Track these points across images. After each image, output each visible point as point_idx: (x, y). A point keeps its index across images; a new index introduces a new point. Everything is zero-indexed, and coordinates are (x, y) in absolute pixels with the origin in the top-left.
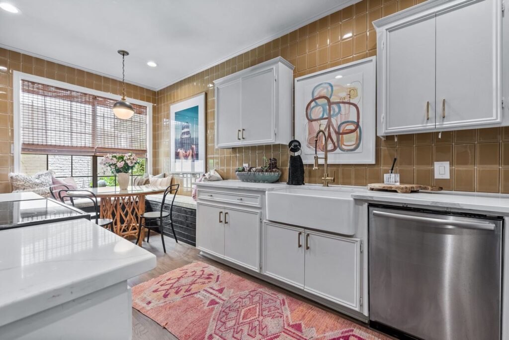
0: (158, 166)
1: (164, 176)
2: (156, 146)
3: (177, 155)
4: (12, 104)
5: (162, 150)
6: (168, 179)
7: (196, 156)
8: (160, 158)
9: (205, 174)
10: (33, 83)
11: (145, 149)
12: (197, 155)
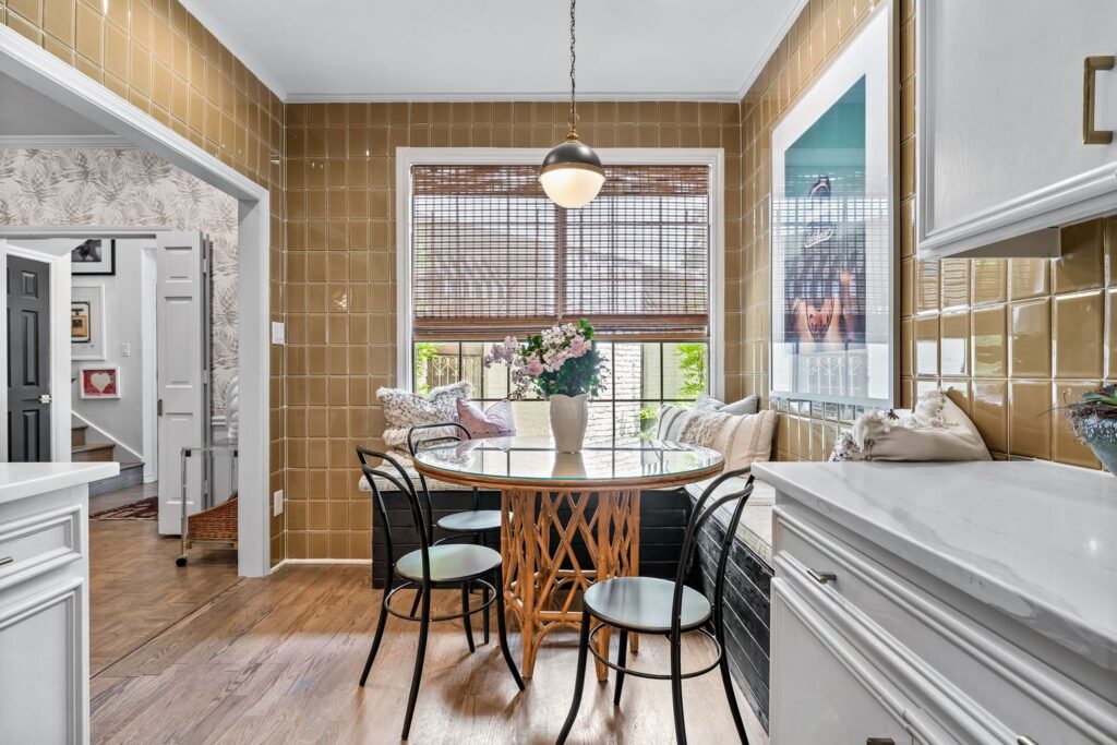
0: (744, 369)
1: (757, 406)
2: (735, 300)
3: (792, 330)
4: (394, 224)
5: (753, 311)
6: (767, 415)
7: (853, 326)
8: (748, 340)
9: (897, 412)
10: (434, 168)
11: (701, 310)
12: (860, 322)
